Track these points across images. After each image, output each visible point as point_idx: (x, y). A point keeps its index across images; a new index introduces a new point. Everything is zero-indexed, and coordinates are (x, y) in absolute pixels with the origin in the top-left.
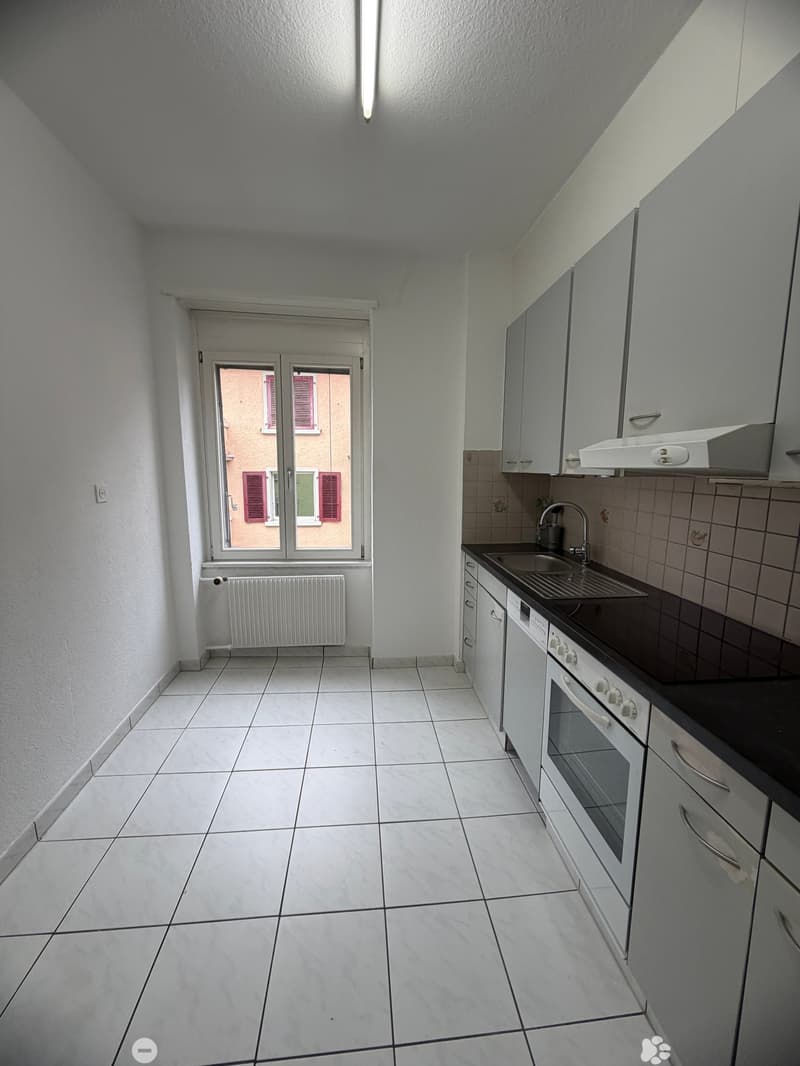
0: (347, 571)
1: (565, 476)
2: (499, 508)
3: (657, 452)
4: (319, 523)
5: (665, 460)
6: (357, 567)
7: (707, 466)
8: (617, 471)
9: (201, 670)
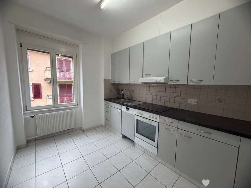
0: (75, 108)
1: (130, 84)
2: (111, 91)
3: (155, 80)
4: (33, 99)
5: (156, 81)
6: (77, 107)
7: (163, 82)
8: (142, 83)
9: (27, 147)
